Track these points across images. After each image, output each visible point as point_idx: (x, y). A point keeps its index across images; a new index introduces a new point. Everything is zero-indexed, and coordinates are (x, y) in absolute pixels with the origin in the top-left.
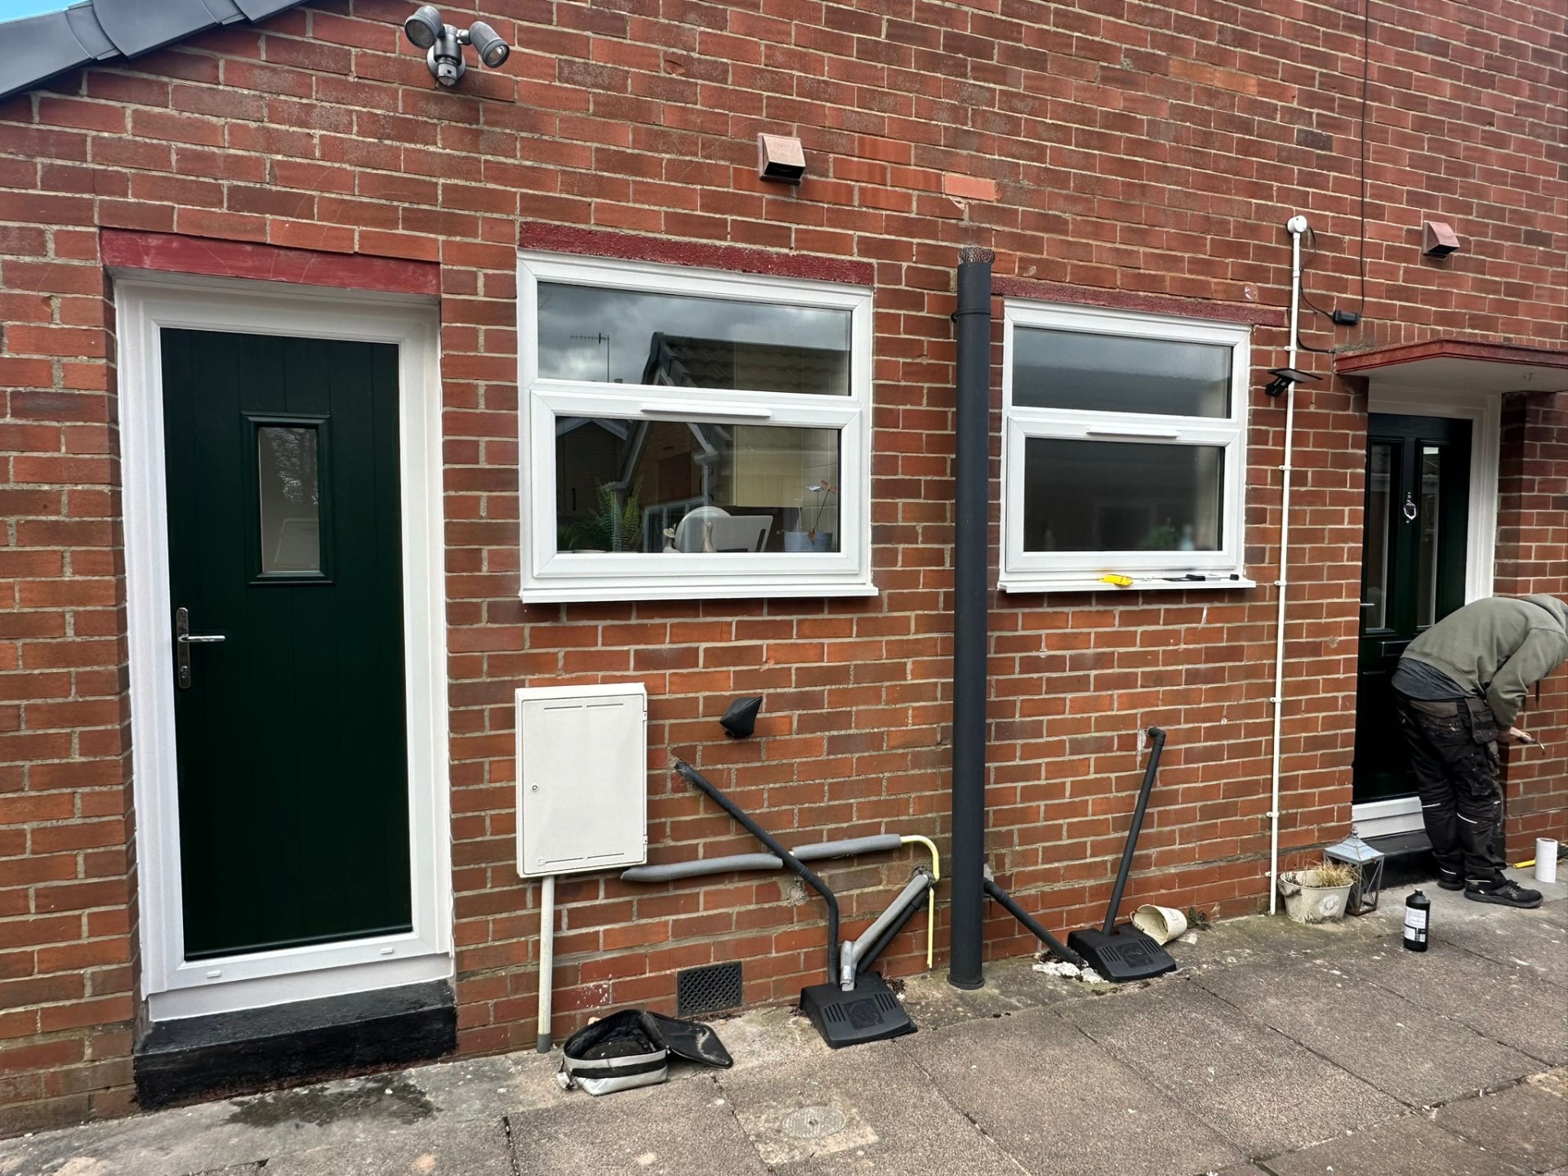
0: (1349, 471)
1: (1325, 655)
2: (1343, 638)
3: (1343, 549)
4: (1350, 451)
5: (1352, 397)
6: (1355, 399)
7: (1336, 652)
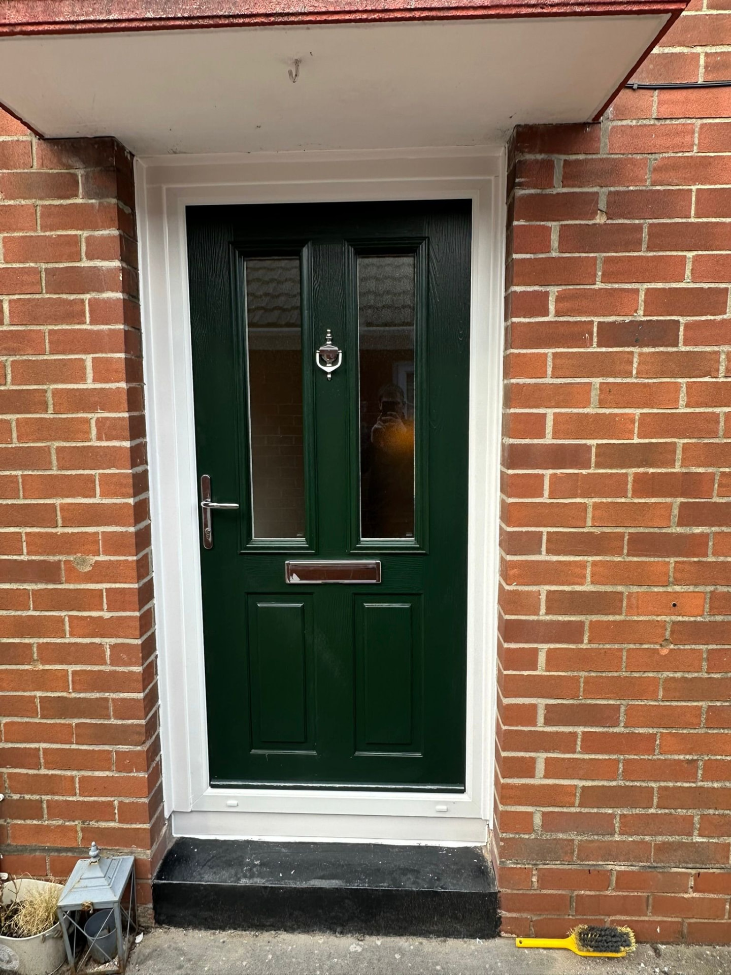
0: (87, 297)
1: (68, 581)
2: (102, 558)
3: (88, 421)
4: (85, 263)
5: (80, 173)
6: (86, 177)
7: (89, 577)
